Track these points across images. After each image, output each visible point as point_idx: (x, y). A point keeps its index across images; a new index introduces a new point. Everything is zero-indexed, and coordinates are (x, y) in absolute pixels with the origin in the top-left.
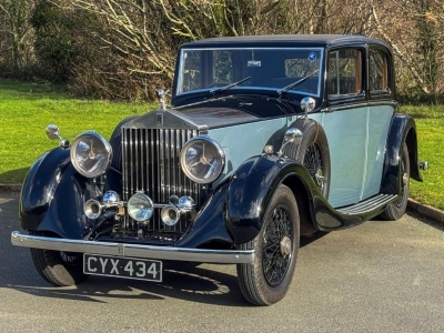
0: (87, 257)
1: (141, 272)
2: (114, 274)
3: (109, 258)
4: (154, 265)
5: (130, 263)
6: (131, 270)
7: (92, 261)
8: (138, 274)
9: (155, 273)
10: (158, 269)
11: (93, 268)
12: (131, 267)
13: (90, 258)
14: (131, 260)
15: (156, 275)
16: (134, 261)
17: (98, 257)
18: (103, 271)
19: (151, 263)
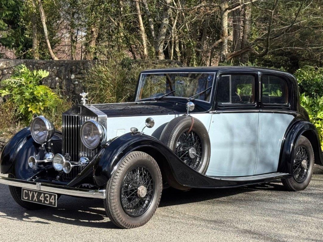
0: (24, 190)
1: (47, 201)
2: (35, 201)
3: (33, 191)
4: (53, 197)
5: (42, 195)
6: (43, 199)
7: (25, 192)
8: (46, 202)
9: (53, 201)
10: (55, 199)
11: (26, 197)
12: (43, 197)
13: (25, 191)
14: (43, 193)
15: (54, 203)
16: (45, 194)
17: (28, 190)
18: (30, 199)
19: (52, 195)
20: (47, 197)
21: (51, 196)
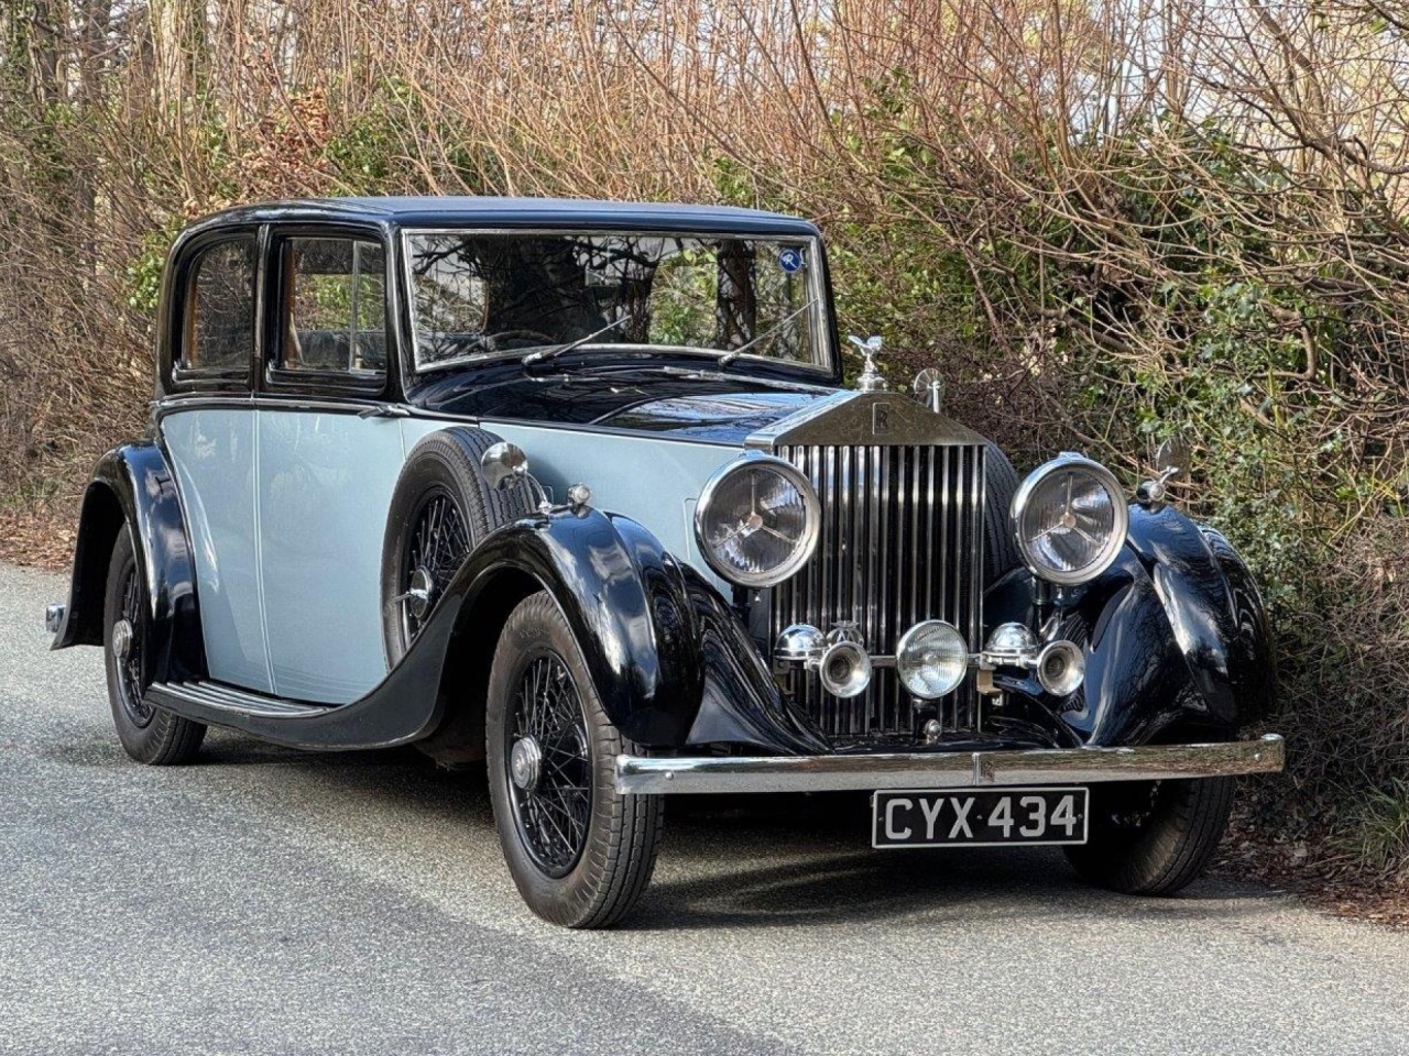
0: (885, 799)
1: (1034, 825)
2: (960, 838)
4: (1068, 802)
5: (1005, 803)
6: (1007, 823)
7: (898, 808)
8: (1024, 831)
9: (1069, 821)
11: (902, 831)
12: (1007, 813)
13: (891, 804)
14: (1006, 794)
15: (1075, 827)
16: (1016, 798)
17: (915, 798)
18: (930, 835)
19: (1061, 795)
20: (1034, 808)
21: (1053, 800)
